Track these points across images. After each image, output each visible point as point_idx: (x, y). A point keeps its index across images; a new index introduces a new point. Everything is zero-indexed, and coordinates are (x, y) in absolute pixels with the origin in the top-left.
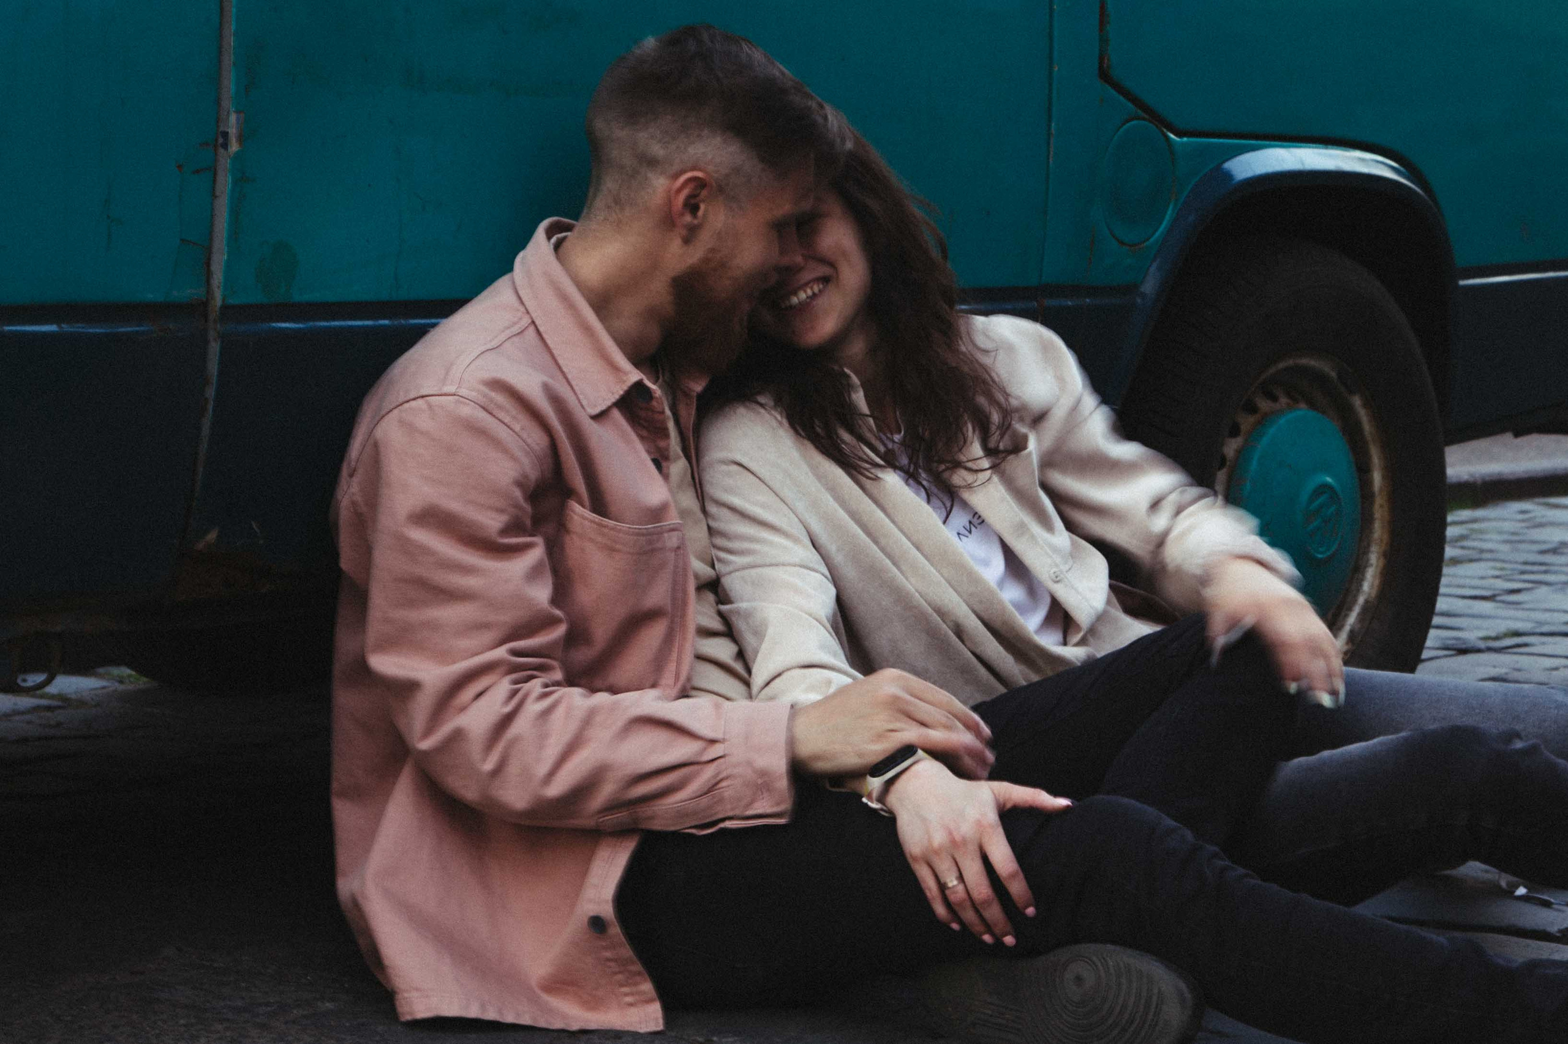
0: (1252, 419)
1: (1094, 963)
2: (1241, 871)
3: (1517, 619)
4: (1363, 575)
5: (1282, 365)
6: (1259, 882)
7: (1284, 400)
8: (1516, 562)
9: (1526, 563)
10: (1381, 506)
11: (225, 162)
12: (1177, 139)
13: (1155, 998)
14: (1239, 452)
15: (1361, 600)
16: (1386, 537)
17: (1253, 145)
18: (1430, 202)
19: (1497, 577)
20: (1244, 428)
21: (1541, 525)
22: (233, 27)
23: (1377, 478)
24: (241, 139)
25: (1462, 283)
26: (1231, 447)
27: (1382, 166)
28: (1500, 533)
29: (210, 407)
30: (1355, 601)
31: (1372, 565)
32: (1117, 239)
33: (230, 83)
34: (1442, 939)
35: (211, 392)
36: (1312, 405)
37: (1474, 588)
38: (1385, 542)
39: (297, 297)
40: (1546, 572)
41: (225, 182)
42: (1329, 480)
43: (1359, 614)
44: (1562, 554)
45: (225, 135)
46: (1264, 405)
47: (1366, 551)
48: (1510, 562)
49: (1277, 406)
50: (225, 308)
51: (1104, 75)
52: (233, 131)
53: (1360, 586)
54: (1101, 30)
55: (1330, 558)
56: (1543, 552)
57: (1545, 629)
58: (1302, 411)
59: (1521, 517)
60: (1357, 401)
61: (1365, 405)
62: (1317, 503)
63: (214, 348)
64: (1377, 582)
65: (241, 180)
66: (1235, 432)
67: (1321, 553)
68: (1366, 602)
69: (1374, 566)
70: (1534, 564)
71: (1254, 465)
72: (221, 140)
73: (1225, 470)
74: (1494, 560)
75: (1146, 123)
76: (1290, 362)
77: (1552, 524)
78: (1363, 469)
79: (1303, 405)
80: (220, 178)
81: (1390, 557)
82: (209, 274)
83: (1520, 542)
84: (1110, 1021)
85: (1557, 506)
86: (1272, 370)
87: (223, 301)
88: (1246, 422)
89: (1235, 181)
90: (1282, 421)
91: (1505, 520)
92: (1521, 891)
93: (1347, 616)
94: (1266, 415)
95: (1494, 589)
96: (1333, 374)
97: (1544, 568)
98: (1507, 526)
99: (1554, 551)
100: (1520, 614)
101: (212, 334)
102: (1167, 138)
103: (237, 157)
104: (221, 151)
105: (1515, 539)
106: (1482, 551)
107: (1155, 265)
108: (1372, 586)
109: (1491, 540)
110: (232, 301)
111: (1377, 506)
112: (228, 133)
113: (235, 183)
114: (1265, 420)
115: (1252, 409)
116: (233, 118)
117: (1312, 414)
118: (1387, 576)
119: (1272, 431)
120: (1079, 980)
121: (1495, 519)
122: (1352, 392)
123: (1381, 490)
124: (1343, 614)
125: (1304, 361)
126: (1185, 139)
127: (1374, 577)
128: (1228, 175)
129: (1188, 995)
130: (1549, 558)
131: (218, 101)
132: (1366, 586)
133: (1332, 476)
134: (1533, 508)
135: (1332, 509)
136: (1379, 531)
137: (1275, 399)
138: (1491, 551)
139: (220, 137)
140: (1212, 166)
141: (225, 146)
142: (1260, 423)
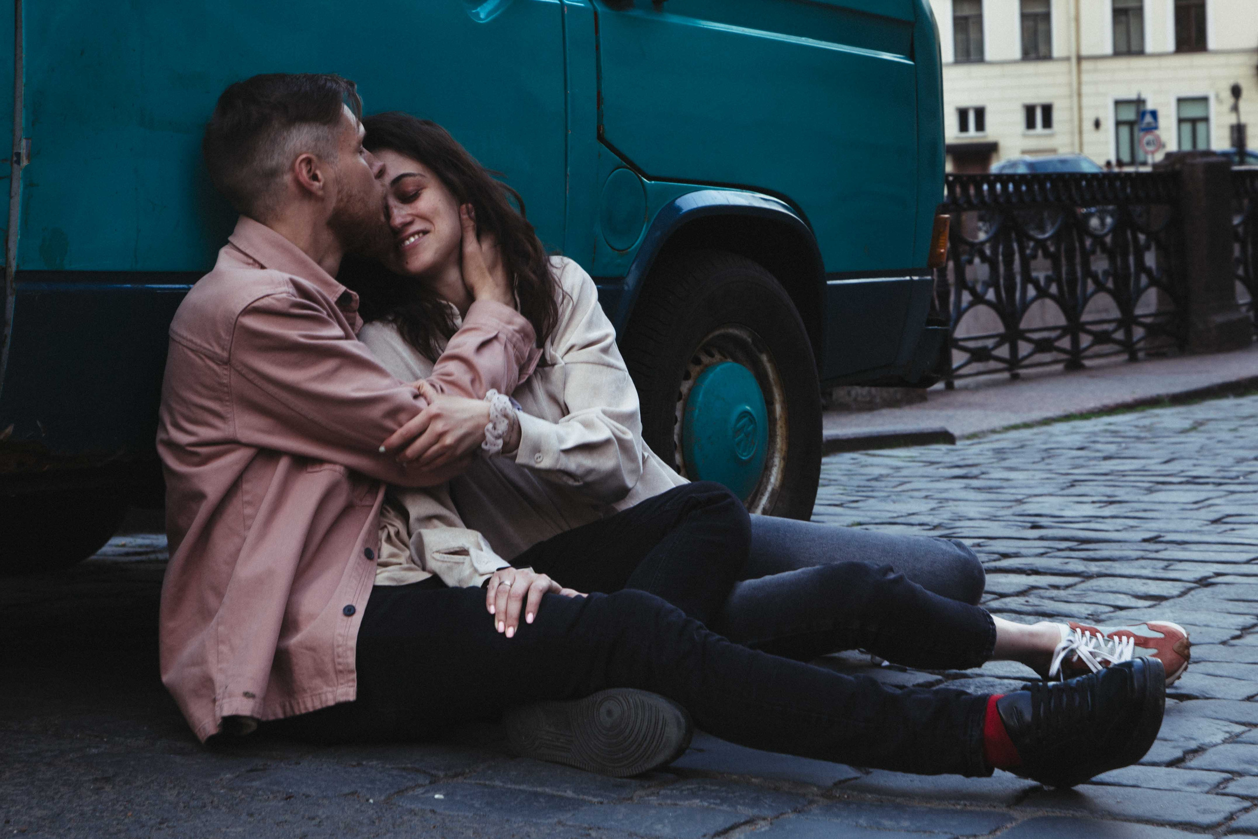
0: (698, 368)
1: (620, 701)
2: (718, 637)
3: (859, 516)
4: (770, 472)
5: (717, 333)
6: (729, 643)
7: (718, 356)
8: (853, 486)
9: (859, 486)
10: (781, 427)
11: (18, 173)
12: (649, 182)
13: (661, 723)
14: (690, 390)
15: (770, 488)
16: (784, 448)
17: (696, 187)
18: (809, 230)
19: (842, 494)
20: (693, 374)
21: (866, 466)
22: (24, 80)
23: (778, 408)
24: (29, 157)
25: (829, 282)
26: (685, 387)
27: (775, 204)
28: (840, 470)
29: (8, 341)
30: (766, 488)
31: (776, 466)
32: (611, 247)
33: (22, 119)
34: (851, 678)
35: (8, 331)
36: (736, 360)
37: (828, 500)
38: (784, 450)
39: (67, 267)
40: (872, 491)
41: (18, 187)
42: (748, 408)
43: (768, 498)
44: (881, 481)
45: (18, 155)
46: (705, 359)
47: (772, 457)
48: (849, 486)
49: (714, 361)
50: (18, 272)
51: (601, 138)
52: (23, 152)
53: (768, 479)
54: (598, 108)
55: (751, 459)
56: (868, 480)
57: (878, 521)
58: (729, 364)
59: (852, 461)
60: (764, 358)
61: (770, 361)
62: (741, 423)
63: (11, 301)
64: (779, 477)
65: (30, 185)
66: (687, 377)
67: (745, 456)
68: (773, 489)
69: (778, 466)
70: (864, 487)
71: (700, 398)
72: (15, 159)
73: (681, 402)
74: (838, 485)
75: (627, 170)
76: (722, 331)
77: (872, 465)
78: (769, 403)
79: (729, 360)
80: (15, 184)
81: (788, 460)
82: (7, 250)
83: (852, 475)
84: (631, 739)
85: (874, 455)
86: (710, 336)
87: (18, 266)
88: (695, 370)
89: (684, 211)
90: (718, 369)
91: (841, 463)
92: (886, 663)
93: (760, 499)
94: (706, 366)
95: (841, 501)
96: (750, 340)
97: (870, 489)
98: (843, 467)
99: (876, 479)
100: (862, 513)
101: (9, 291)
102: (641, 181)
103: (27, 170)
104: (15, 165)
105: (850, 474)
106: (830, 480)
107: (634, 266)
108: (776, 479)
109: (835, 474)
110: (22, 268)
111: (778, 426)
112: (20, 153)
113: (26, 187)
114: (707, 368)
115: (698, 362)
116: (24, 143)
117: (736, 365)
118: (786, 472)
119: (711, 375)
120: (609, 713)
121: (836, 463)
122: (761, 352)
123: (781, 417)
124: (758, 498)
125: (731, 331)
126: (653, 182)
127: (777, 474)
128: (679, 209)
129: (682, 720)
130: (874, 483)
131: (13, 131)
132: (772, 479)
133: (751, 407)
134: (858, 456)
135: (750, 428)
136: (780, 443)
137: (712, 356)
138: (835, 480)
139: (14, 156)
140: (668, 202)
141: (18, 162)
142: (702, 371)
